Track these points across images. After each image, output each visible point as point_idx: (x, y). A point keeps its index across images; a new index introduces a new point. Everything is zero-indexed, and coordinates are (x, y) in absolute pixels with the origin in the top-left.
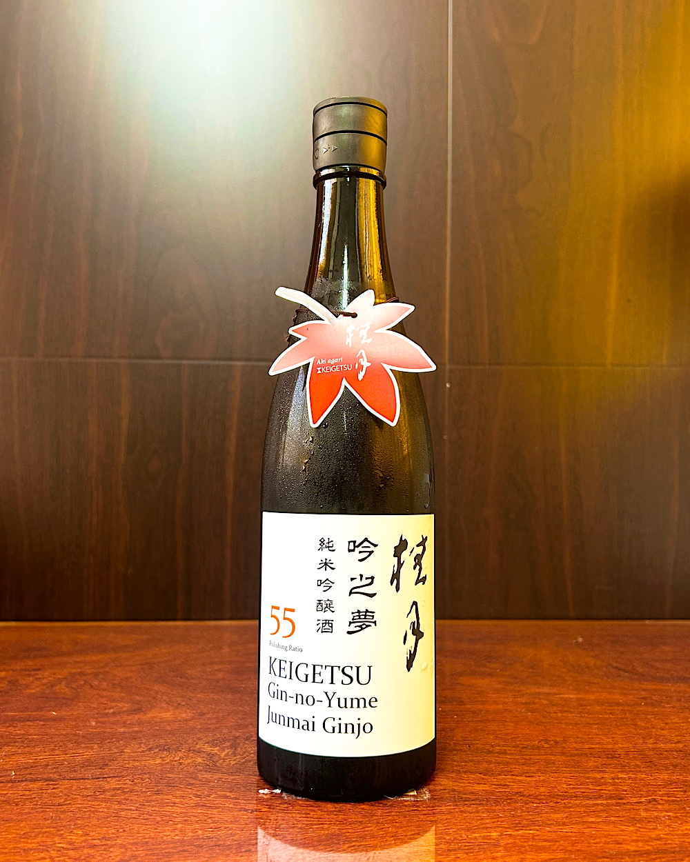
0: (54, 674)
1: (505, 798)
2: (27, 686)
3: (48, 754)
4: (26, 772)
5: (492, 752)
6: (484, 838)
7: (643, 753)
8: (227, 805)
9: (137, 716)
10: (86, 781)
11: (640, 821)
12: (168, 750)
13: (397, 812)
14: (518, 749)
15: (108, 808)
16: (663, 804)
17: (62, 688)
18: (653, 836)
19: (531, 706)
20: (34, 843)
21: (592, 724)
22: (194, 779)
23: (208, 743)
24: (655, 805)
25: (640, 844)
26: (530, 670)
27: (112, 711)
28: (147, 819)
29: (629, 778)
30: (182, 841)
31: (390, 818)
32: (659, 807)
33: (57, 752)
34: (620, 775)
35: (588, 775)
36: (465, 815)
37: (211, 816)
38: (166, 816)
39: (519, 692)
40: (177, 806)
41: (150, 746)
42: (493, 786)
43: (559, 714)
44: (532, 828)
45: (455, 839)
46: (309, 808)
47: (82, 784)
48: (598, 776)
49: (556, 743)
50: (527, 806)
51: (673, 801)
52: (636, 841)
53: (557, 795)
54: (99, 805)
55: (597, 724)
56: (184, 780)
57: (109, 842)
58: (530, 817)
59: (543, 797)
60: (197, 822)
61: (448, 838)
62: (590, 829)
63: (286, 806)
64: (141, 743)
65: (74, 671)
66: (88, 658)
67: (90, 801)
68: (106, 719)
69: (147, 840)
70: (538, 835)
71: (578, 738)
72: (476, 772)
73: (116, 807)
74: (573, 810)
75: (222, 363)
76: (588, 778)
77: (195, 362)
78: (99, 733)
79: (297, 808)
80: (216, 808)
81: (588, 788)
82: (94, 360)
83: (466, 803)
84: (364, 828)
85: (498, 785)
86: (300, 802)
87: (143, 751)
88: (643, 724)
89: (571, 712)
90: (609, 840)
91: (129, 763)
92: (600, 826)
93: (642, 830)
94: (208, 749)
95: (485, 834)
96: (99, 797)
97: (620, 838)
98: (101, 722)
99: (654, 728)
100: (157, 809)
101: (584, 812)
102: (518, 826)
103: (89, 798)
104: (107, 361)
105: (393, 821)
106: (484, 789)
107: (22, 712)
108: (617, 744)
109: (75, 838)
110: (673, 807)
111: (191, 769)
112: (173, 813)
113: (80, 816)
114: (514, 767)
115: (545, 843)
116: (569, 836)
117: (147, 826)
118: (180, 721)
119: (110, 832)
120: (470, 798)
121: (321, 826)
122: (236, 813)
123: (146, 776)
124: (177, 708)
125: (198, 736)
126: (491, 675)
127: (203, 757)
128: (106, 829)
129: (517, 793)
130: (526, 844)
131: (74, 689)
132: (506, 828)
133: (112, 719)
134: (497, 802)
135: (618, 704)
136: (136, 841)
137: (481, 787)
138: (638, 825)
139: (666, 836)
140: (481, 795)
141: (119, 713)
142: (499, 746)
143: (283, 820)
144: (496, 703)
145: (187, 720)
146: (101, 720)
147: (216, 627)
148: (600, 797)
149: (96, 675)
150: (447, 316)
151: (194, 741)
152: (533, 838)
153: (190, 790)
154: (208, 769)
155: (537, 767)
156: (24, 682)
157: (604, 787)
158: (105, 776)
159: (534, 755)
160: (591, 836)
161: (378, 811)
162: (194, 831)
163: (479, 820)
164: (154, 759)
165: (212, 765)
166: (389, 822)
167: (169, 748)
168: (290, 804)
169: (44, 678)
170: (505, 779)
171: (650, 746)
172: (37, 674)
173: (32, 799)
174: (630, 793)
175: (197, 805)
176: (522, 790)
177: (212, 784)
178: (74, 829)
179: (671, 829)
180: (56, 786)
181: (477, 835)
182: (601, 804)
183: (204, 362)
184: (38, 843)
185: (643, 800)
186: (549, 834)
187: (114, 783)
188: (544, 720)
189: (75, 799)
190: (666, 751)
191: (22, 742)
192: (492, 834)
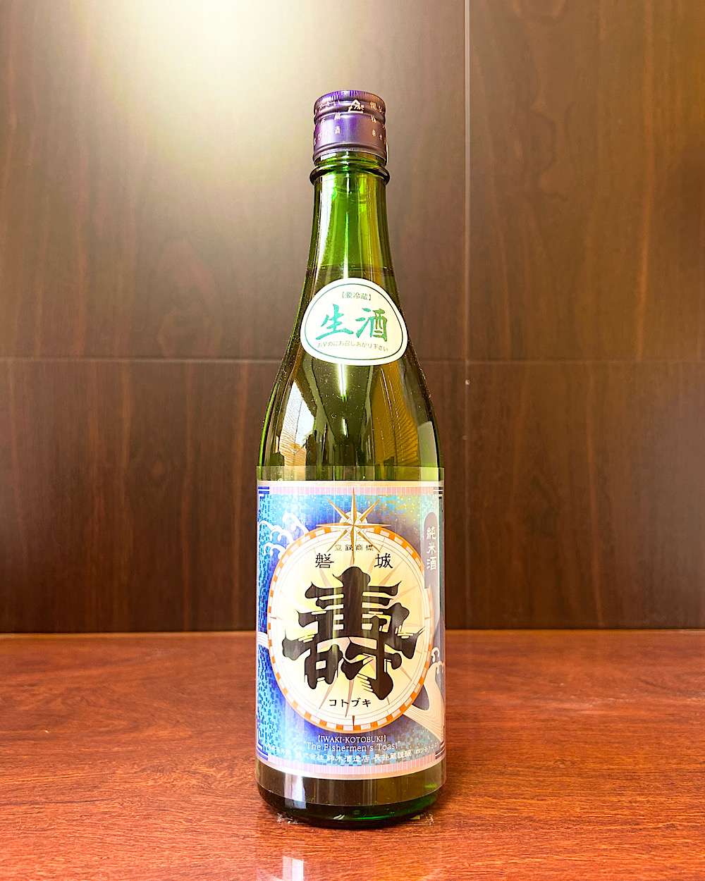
0: (51, 689)
1: (513, 823)
2: (21, 703)
3: (36, 775)
4: (12, 795)
5: (503, 773)
6: (487, 866)
7: (664, 774)
8: (219, 831)
9: (132, 735)
10: (74, 804)
11: (656, 848)
12: (161, 771)
13: (396, 838)
14: (532, 770)
15: (94, 834)
16: (683, 830)
17: (57, 706)
18: (668, 865)
19: (549, 723)
20: (13, 871)
21: (613, 743)
22: (186, 802)
23: (205, 763)
24: (673, 830)
25: (654, 874)
26: (552, 684)
27: (107, 729)
28: (133, 845)
29: (648, 801)
30: (168, 870)
31: (389, 845)
32: (678, 833)
33: (46, 774)
34: (639, 799)
35: (604, 798)
36: (469, 842)
37: (201, 842)
38: (154, 842)
39: (538, 707)
40: (165, 832)
41: (143, 767)
42: (502, 811)
43: (580, 733)
44: (539, 856)
45: (457, 868)
46: (304, 834)
47: (69, 807)
48: (615, 799)
49: (573, 763)
50: (536, 832)
51: (693, 827)
52: (650, 870)
53: (570, 820)
54: (84, 830)
55: (619, 743)
56: (176, 803)
57: (90, 870)
58: (538, 844)
59: (553, 822)
60: (185, 849)
61: (449, 866)
62: (601, 857)
63: (280, 831)
64: (135, 763)
65: (72, 686)
66: (87, 673)
67: (75, 826)
68: (101, 738)
69: (131, 868)
70: (544, 864)
71: (597, 758)
72: (485, 795)
73: (102, 832)
74: (585, 836)
75: (228, 361)
76: (604, 802)
77: (200, 361)
78: (91, 754)
79: (292, 833)
80: (206, 834)
81: (603, 812)
82: (93, 361)
83: (471, 828)
84: (361, 855)
85: (507, 809)
86: (296, 827)
87: (135, 773)
88: (668, 743)
89: (591, 729)
90: (620, 869)
91: (119, 785)
92: (612, 854)
93: (656, 858)
94: (204, 769)
95: (488, 863)
96: (85, 821)
97: (631, 867)
98: (96, 741)
99: (678, 747)
100: (144, 834)
101: (597, 838)
102: (523, 854)
103: (74, 823)
104: (107, 360)
105: (393, 848)
106: (492, 813)
107: (13, 730)
108: (638, 765)
109: (56, 865)
110: (693, 832)
111: (184, 793)
112: (161, 838)
113: (63, 842)
114: (526, 789)
115: (552, 872)
116: (578, 865)
117: (133, 853)
118: (177, 740)
119: (93, 859)
120: (475, 823)
121: (316, 853)
122: (227, 839)
123: (137, 799)
124: (175, 727)
125: (194, 756)
126: (509, 689)
127: (198, 779)
128: (89, 856)
129: (526, 818)
130: (532, 873)
131: (68, 705)
132: (512, 856)
133: (107, 738)
134: (504, 828)
135: (643, 721)
136: (119, 869)
137: (489, 812)
138: (652, 853)
139: (682, 865)
140: (488, 820)
141: (114, 731)
142: (511, 767)
143: (276, 847)
144: (512, 719)
145: (185, 739)
146: (95, 738)
147: (223, 638)
148: (615, 822)
149: (94, 691)
150: (466, 309)
151: (190, 761)
152: (539, 867)
153: (181, 815)
154: (203, 791)
155: (550, 790)
156: (19, 698)
157: (620, 812)
158: (94, 799)
159: (548, 776)
160: (602, 865)
161: (378, 837)
162: (181, 858)
163: (483, 847)
164: (146, 780)
165: (206, 787)
166: (388, 849)
167: (163, 769)
168: (284, 829)
169: (38, 694)
170: (514, 802)
171: (674, 766)
172: (33, 690)
173: (14, 823)
174: (647, 818)
175: (187, 830)
176: (531, 814)
177: (205, 807)
178: (56, 856)
179: (688, 857)
180: (41, 810)
181: (480, 863)
182: (615, 830)
183: (209, 361)
184: (17, 871)
185: (661, 825)
186: (557, 863)
187: (103, 807)
188: (562, 739)
189: (61, 823)
190: (690, 772)
191: (11, 763)
192: (497, 862)
